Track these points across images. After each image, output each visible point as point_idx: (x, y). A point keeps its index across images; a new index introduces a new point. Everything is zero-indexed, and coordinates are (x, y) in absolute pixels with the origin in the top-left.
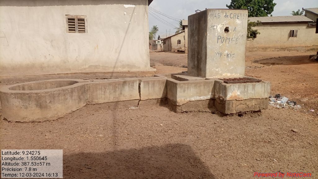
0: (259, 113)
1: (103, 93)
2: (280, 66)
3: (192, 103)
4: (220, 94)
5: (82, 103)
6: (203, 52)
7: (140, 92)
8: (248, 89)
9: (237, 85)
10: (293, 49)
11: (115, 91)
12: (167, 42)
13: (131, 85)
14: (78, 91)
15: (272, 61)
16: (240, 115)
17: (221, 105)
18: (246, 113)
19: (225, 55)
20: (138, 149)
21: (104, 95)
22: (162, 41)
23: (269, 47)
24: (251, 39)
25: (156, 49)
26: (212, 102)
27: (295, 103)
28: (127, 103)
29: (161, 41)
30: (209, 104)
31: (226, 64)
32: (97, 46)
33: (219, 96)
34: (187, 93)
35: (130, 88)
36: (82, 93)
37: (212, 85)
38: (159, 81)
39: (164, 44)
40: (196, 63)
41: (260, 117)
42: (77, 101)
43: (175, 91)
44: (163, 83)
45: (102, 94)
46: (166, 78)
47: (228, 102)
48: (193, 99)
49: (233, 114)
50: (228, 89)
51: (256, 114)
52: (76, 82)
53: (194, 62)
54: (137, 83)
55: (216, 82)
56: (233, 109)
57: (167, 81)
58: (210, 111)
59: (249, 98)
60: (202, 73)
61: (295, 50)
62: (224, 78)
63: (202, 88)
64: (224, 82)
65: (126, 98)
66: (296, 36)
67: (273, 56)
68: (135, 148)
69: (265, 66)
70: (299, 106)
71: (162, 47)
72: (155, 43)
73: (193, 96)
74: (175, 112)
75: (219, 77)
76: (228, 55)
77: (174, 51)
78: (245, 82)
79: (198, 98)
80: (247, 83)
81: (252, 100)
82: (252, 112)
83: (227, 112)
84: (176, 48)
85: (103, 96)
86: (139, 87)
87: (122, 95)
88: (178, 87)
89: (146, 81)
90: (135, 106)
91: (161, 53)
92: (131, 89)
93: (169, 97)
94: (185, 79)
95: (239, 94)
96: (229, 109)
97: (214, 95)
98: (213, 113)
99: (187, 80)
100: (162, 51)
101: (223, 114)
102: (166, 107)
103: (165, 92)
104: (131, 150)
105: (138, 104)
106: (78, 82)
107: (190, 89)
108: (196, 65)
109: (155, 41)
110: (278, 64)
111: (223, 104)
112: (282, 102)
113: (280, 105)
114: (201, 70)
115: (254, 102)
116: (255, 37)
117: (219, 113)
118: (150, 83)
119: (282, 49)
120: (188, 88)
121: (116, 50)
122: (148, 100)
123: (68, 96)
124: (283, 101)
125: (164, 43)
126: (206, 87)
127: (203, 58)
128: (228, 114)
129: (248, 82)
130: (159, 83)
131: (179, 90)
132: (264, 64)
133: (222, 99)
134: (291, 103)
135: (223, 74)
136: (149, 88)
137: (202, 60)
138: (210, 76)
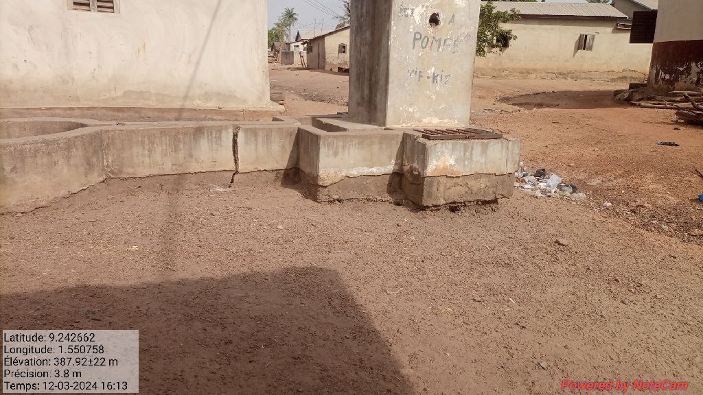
0: (493, 206)
1: (146, 152)
2: (552, 110)
3: (352, 181)
4: (413, 162)
5: (96, 174)
6: (382, 67)
7: (235, 152)
8: (471, 154)
9: (450, 143)
10: (583, 75)
11: (176, 150)
12: (315, 49)
13: (214, 136)
14: (84, 145)
15: (538, 100)
16: (454, 208)
17: (415, 186)
18: (465, 206)
19: (428, 77)
20: (218, 278)
21: (150, 157)
22: (306, 45)
23: (535, 70)
24: (498, 49)
25: (292, 63)
26: (397, 179)
27: (575, 189)
28: (207, 178)
29: (302, 44)
30: (390, 185)
31: (429, 98)
32: (144, 46)
33: (411, 167)
34: (342, 159)
35: (212, 142)
36: (95, 152)
37: (397, 144)
38: (280, 130)
39: (308, 53)
40: (366, 92)
41: (495, 214)
42: (82, 170)
43: (315, 154)
44: (291, 136)
45: (143, 155)
46: (298, 125)
47: (430, 179)
48: (354, 172)
49: (439, 206)
50: (429, 151)
51: (488, 207)
52: (83, 126)
53: (363, 91)
54: (228, 133)
55: (406, 136)
56: (439, 195)
57: (299, 130)
58: (392, 200)
59: (473, 172)
60: (379, 115)
61: (585, 78)
62: (427, 128)
63: (376, 147)
64: (424, 136)
65: (202, 168)
66: (590, 49)
67: (540, 90)
68: (211, 275)
69: (522, 109)
70: (581, 195)
71: (305, 58)
72: (289, 49)
73: (354, 166)
74: (315, 200)
75: (413, 126)
76: (434, 77)
77: (331, 70)
78: (466, 138)
79: (366, 171)
80: (472, 141)
81: (481, 176)
82: (480, 203)
83: (427, 202)
84: (335, 63)
85: (147, 160)
86: (235, 142)
87: (194, 160)
88: (321, 143)
89: (251, 129)
90: (224, 186)
91: (301, 71)
92: (214, 145)
93: (304, 166)
94: (339, 127)
95: (452, 162)
96: (430, 195)
97: (402, 165)
98: (398, 204)
99: (345, 130)
100: (303, 69)
101: (418, 207)
102: (296, 189)
103: (295, 156)
104: (203, 280)
105: (232, 182)
106: (86, 126)
107: (349, 150)
108: (366, 98)
109: (289, 44)
110: (549, 106)
111: (419, 184)
112: (549, 186)
113: (544, 192)
114: (375, 108)
115: (483, 182)
116: (506, 45)
117: (411, 203)
118: (261, 134)
119: (560, 74)
120: (344, 148)
121: (190, 57)
122: (255, 173)
123: (59, 157)
124: (550, 184)
125: (309, 50)
126: (384, 146)
127: (382, 82)
128: (428, 207)
129: (474, 138)
130: (282, 135)
131: (323, 151)
132: (520, 105)
133: (417, 173)
134: (566, 188)
135: (424, 120)
136: (256, 144)
137: (379, 87)
138: (395, 124)
